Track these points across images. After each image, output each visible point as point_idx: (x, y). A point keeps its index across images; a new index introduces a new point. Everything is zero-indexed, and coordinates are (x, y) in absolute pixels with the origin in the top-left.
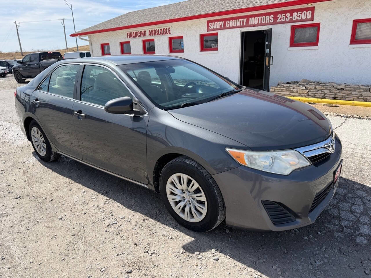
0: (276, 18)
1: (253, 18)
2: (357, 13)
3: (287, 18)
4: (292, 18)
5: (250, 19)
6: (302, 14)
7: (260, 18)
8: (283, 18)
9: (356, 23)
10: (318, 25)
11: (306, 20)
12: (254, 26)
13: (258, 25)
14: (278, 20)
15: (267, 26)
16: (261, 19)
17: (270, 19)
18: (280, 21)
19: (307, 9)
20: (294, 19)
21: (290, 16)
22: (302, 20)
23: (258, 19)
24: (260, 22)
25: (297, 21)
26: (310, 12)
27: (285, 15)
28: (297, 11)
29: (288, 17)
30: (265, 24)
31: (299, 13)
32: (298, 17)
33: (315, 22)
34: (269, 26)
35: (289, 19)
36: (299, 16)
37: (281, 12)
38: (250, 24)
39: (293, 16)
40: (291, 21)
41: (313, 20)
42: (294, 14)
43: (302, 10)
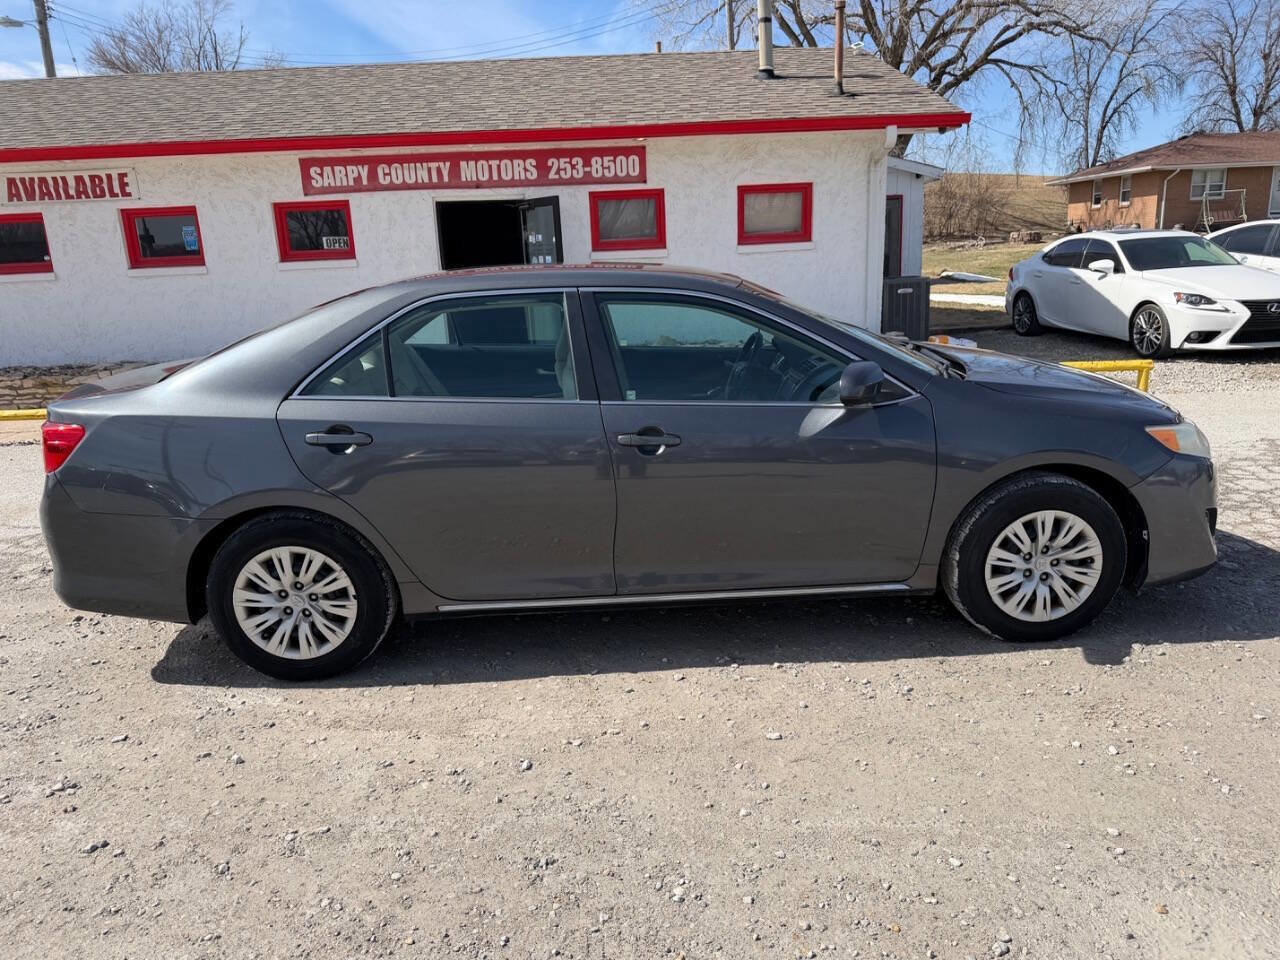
0: (543, 169)
1: (472, 163)
2: (744, 170)
3: (575, 172)
4: (590, 172)
5: (463, 164)
6: (614, 161)
7: (494, 163)
8: (565, 169)
9: (743, 191)
10: (658, 195)
11: (628, 179)
12: (478, 185)
13: (491, 184)
14: (552, 175)
15: (520, 189)
16: (499, 166)
17: (526, 170)
18: (557, 177)
19: (627, 152)
20: (594, 174)
21: (584, 166)
22: (616, 180)
23: (490, 167)
24: (495, 177)
25: (603, 181)
26: (636, 158)
27: (570, 163)
28: (601, 152)
29: (580, 166)
30: (512, 184)
31: (606, 159)
32: (606, 171)
33: (650, 185)
34: (527, 189)
35: (581, 175)
36: (609, 168)
37: (559, 154)
38: (464, 179)
39: (591, 166)
40: (588, 179)
41: (645, 182)
42: (593, 160)
43: (615, 152)
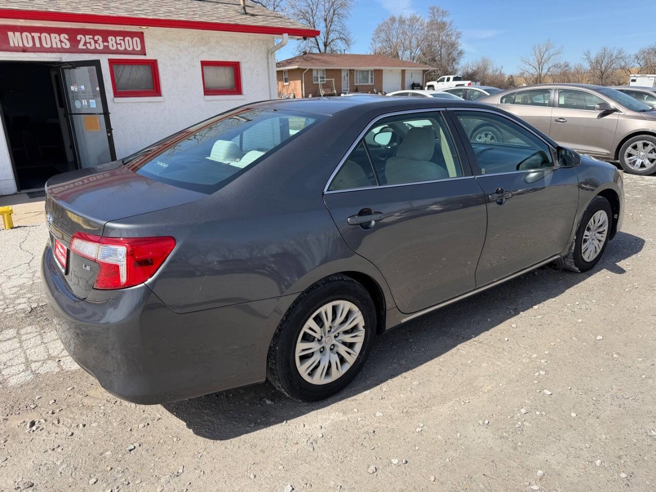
0: (74, 41)
1: (18, 34)
2: (203, 52)
3: (97, 45)
4: (108, 46)
5: (10, 34)
6: (124, 40)
7: (36, 35)
8: (90, 43)
9: (204, 64)
10: (153, 64)
11: (133, 52)
12: (24, 50)
13: (34, 50)
14: (81, 46)
15: (58, 54)
16: (40, 38)
17: (61, 41)
18: (85, 47)
19: (132, 35)
20: (111, 47)
21: (103, 42)
22: (125, 52)
23: (33, 38)
24: (38, 45)
25: (117, 52)
26: (138, 40)
27: (93, 39)
28: (115, 34)
29: (100, 41)
30: (52, 50)
31: (118, 38)
32: (119, 46)
33: (149, 56)
34: (63, 54)
35: (102, 47)
36: (120, 44)
37: (85, 32)
38: (12, 44)
39: (108, 42)
40: (106, 51)
41: (145, 54)
42: (110, 38)
43: (124, 34)
